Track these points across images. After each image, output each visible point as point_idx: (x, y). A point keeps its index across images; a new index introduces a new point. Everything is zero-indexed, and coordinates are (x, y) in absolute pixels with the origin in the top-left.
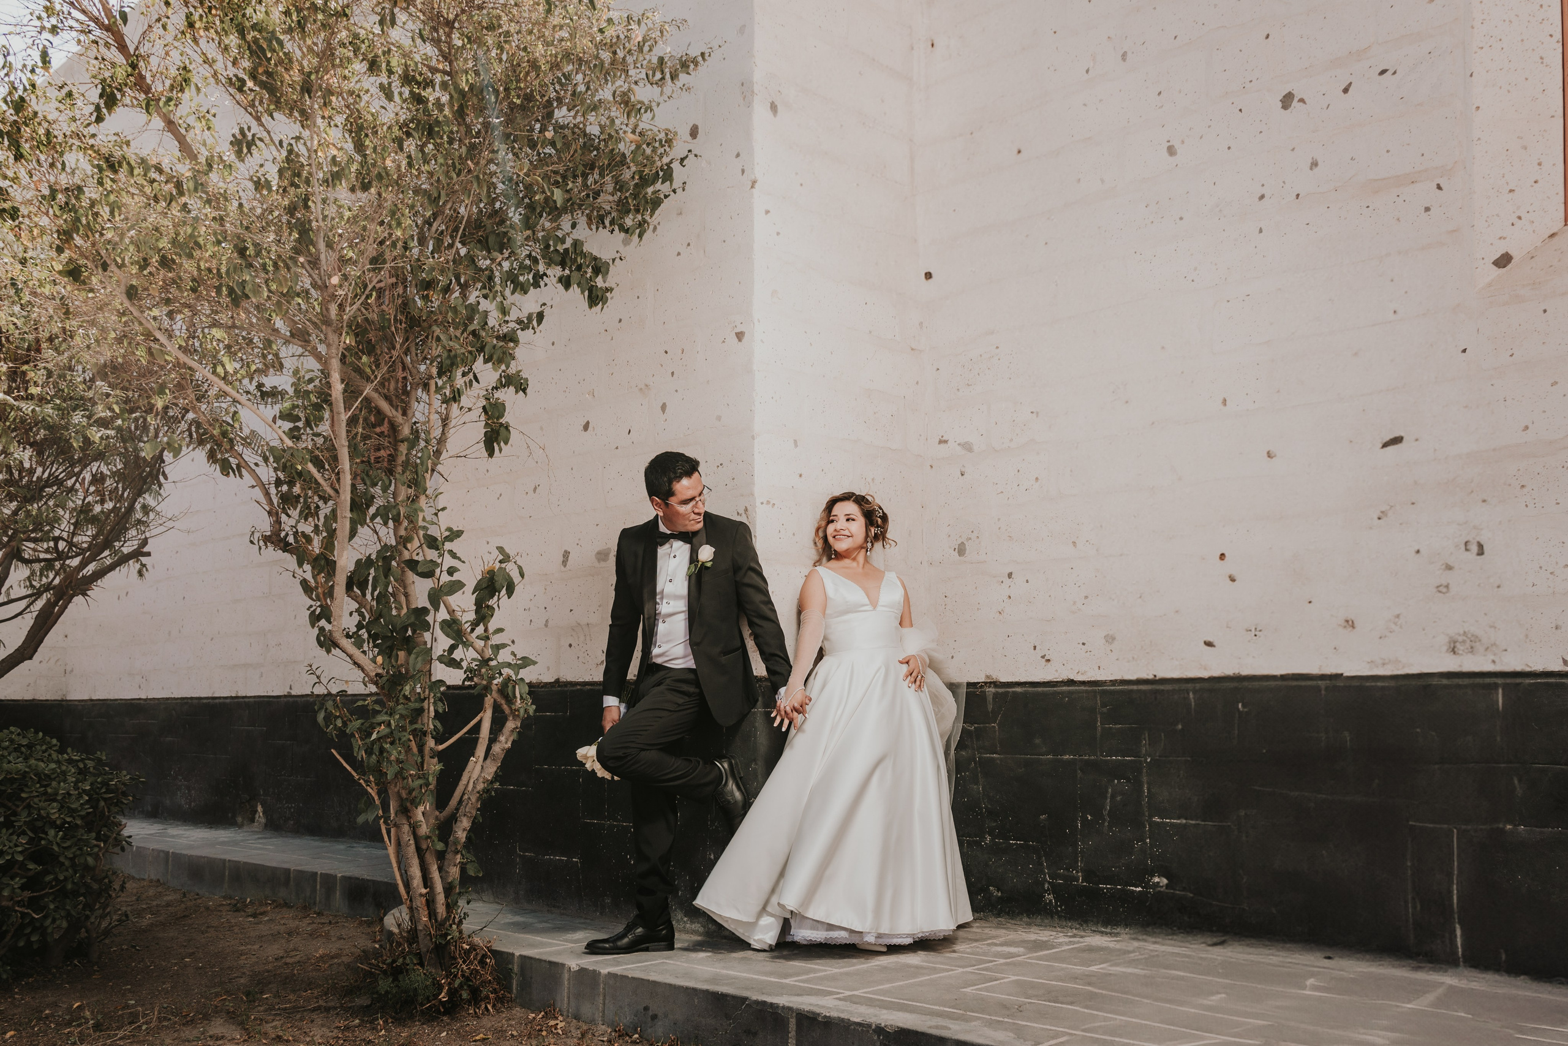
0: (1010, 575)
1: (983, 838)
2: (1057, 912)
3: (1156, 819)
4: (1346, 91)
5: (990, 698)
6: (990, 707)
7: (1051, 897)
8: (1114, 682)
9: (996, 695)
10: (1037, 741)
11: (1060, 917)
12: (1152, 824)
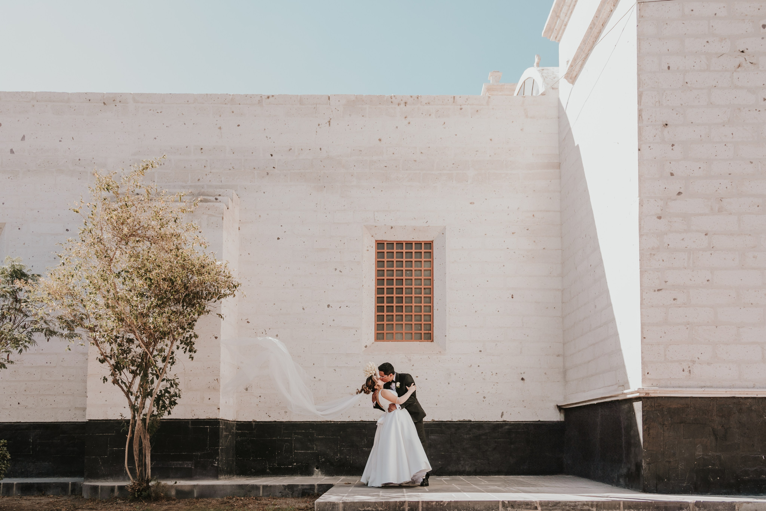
0: (260, 396)
1: (250, 458)
2: (270, 474)
3: (296, 451)
4: (340, 308)
5: (254, 425)
6: (254, 427)
7: (269, 470)
8: (286, 422)
9: (255, 424)
10: (266, 435)
11: (271, 475)
12: (294, 452)
